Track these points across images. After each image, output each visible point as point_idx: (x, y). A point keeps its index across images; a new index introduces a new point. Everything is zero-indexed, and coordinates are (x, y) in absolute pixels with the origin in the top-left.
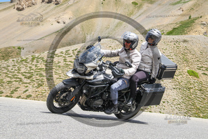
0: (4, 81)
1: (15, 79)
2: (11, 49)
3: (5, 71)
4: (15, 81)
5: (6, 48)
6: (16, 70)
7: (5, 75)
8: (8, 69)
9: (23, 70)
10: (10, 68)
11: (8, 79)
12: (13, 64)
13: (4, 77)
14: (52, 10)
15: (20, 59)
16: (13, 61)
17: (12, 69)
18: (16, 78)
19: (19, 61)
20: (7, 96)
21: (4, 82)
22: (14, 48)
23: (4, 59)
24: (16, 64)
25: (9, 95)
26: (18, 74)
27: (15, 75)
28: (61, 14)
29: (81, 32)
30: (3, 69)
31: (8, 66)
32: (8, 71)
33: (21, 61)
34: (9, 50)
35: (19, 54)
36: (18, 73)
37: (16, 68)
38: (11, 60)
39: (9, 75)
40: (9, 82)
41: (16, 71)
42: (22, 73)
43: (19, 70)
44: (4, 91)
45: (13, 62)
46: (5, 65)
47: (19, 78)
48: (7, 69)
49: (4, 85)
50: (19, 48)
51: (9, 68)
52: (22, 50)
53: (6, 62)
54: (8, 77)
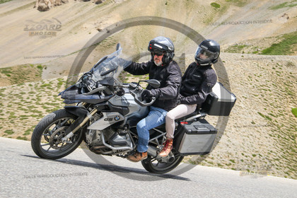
0: (15, 115)
1: (32, 113)
2: (27, 68)
3: (18, 100)
4: (32, 116)
5: (20, 67)
6: (33, 99)
7: (17, 106)
8: (22, 98)
9: (44, 100)
10: (25, 97)
11: (22, 113)
12: (30, 91)
13: (16, 109)
14: (90, 12)
15: (41, 84)
16: (30, 85)
17: (28, 98)
18: (34, 111)
19: (39, 86)
20: (19, 138)
21: (15, 117)
22: (32, 66)
23: (16, 83)
24: (34, 91)
25: (22, 136)
26: (36, 106)
27: (33, 107)
28: (103, 18)
29: (132, 46)
30: (15, 97)
31: (22, 93)
32: (22, 101)
33: (41, 86)
34: (25, 69)
35: (38, 76)
36: (37, 103)
37: (35, 97)
38: (27, 84)
39: (24, 107)
40: (24, 117)
41: (34, 102)
42: (42, 104)
43: (39, 100)
44: (15, 130)
45: (30, 88)
46: (18, 92)
47: (37, 112)
48: (20, 97)
49: (15, 121)
50: (40, 67)
51: (23, 96)
52: (44, 70)
53: (19, 87)
54: (22, 109)
